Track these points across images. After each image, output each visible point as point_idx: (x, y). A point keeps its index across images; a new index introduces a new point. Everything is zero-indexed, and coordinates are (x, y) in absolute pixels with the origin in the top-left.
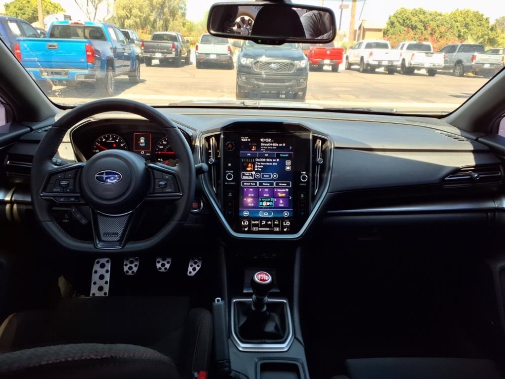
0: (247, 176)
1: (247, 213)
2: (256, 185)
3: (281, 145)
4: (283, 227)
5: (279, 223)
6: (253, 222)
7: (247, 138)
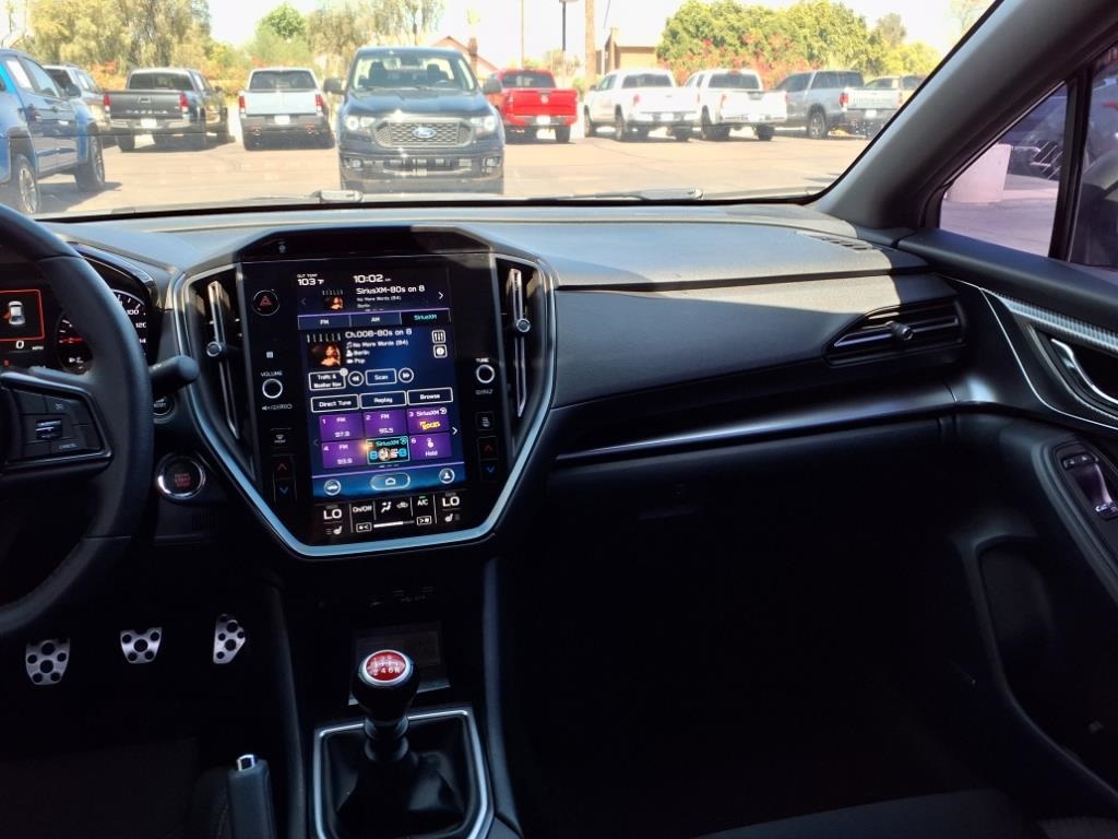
0: (326, 381)
1: (335, 487)
2: (354, 404)
3: (412, 289)
4: (443, 512)
5: (430, 502)
6: (357, 510)
7: (314, 277)
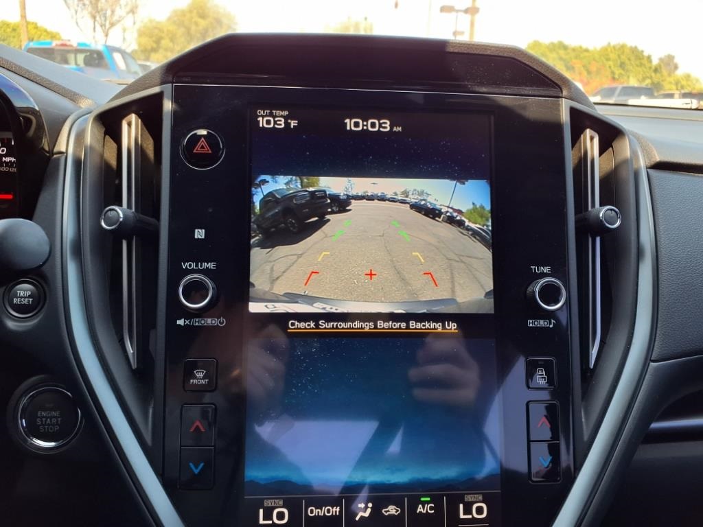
5: (438, 508)
6: (314, 512)
7: (282, 116)
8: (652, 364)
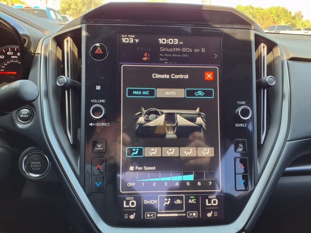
3: (197, 51)
4: (206, 209)
5: (197, 201)
7: (132, 38)
8: (287, 142)
